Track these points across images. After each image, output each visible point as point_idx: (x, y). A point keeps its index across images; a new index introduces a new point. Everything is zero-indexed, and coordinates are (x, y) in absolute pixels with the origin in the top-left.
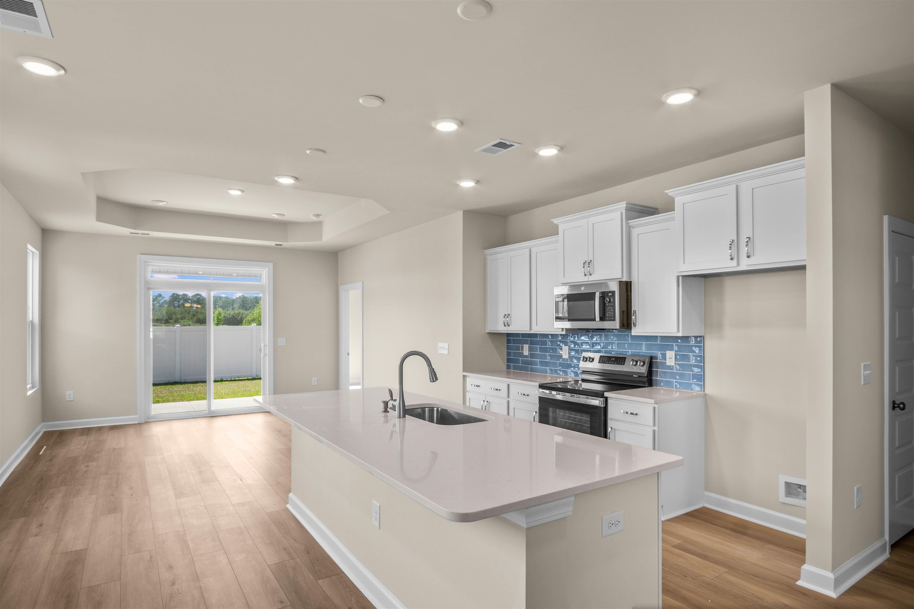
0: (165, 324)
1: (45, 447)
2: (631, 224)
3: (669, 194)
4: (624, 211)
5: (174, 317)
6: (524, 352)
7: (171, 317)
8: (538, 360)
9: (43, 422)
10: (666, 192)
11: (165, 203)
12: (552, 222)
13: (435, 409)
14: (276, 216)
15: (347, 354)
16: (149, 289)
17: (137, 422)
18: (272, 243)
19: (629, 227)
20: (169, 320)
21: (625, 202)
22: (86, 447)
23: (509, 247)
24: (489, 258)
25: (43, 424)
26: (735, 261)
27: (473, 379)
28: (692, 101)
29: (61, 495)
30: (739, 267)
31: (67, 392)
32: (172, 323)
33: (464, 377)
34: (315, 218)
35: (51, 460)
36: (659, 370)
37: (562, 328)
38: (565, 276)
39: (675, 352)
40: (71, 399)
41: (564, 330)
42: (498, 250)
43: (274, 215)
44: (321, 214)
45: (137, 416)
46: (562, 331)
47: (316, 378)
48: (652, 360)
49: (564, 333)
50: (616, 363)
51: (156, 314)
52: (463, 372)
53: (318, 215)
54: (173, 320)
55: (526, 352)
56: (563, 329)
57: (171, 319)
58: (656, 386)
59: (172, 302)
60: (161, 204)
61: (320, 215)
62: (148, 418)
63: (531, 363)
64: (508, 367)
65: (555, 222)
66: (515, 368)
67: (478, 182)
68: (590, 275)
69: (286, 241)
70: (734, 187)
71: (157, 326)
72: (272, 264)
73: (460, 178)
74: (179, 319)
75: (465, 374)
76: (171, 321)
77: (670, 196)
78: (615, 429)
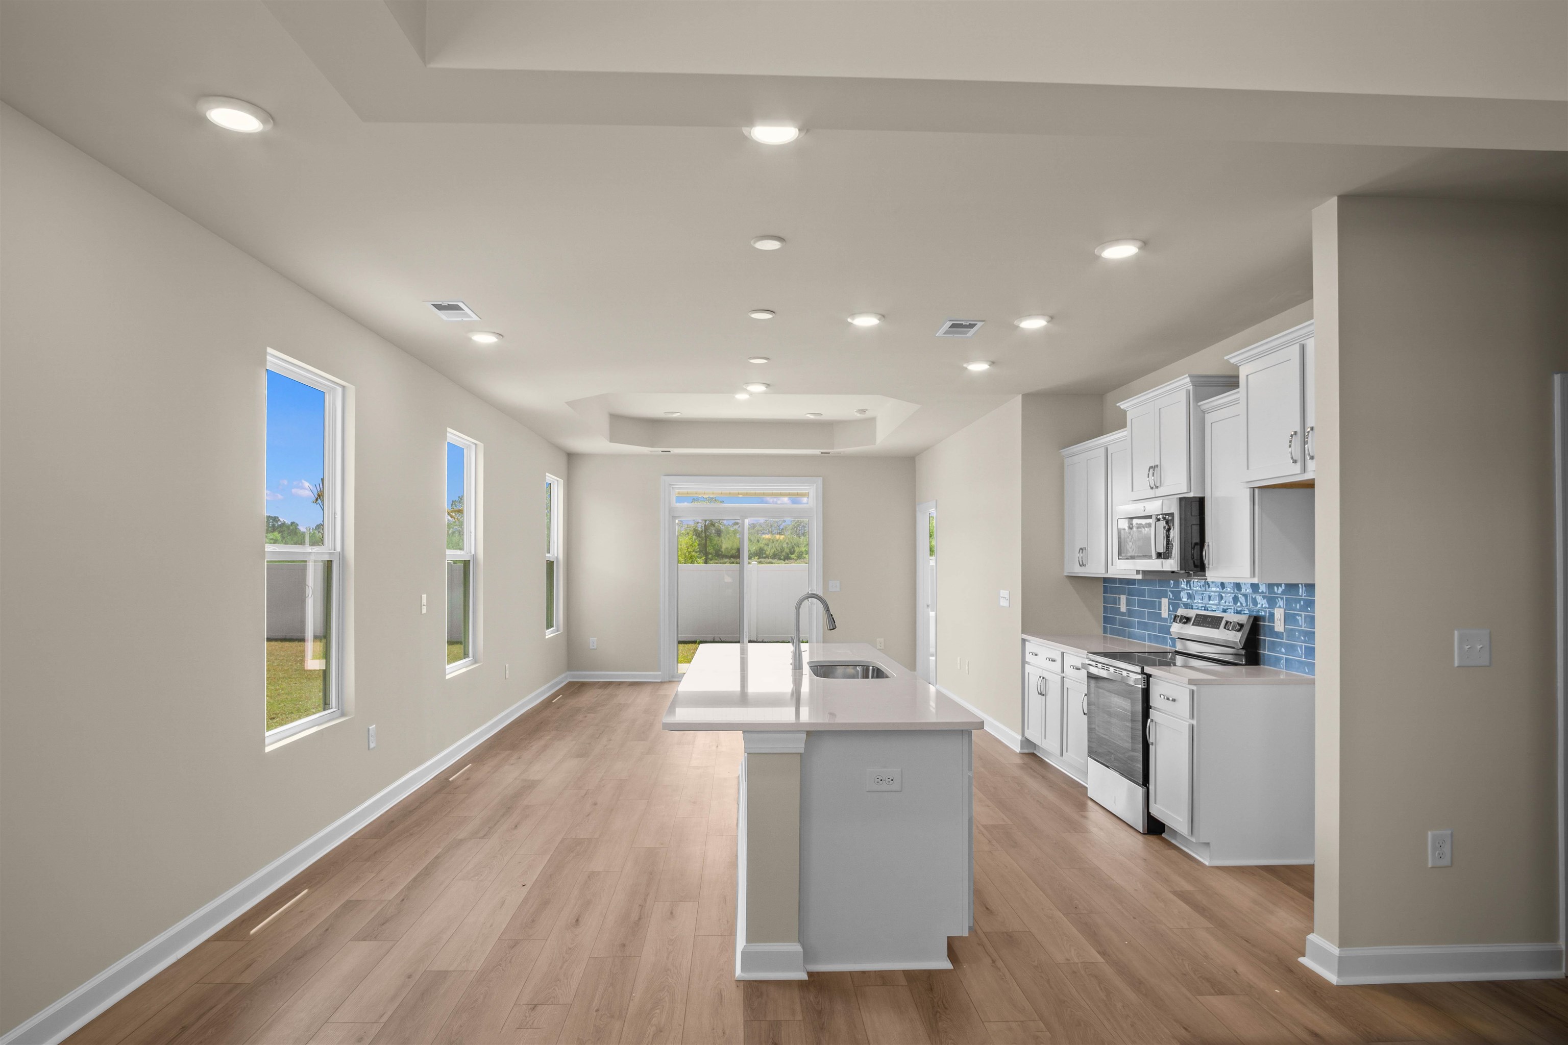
0: (784, 561)
1: (561, 696)
2: (1203, 408)
3: (1232, 361)
4: (1191, 388)
5: (797, 550)
6: (1121, 607)
7: (792, 550)
8: (1136, 620)
9: (568, 671)
10: (1226, 358)
11: (679, 414)
12: (1119, 407)
13: (871, 668)
14: (812, 417)
15: (926, 606)
16: (674, 517)
17: (660, 681)
18: (817, 452)
19: (1204, 412)
20: (790, 555)
21: (1187, 375)
22: (596, 699)
23: (1084, 445)
24: (1067, 461)
25: (568, 673)
26: (1299, 465)
27: (1034, 644)
28: (1136, 255)
29: (548, 738)
30: (1305, 474)
31: (591, 639)
32: (793, 559)
33: (1024, 641)
34: (859, 415)
35: (558, 708)
36: (1267, 639)
37: (1137, 570)
38: (1134, 490)
39: (1285, 610)
40: (595, 647)
41: (1141, 572)
42: (1075, 450)
43: (808, 415)
44: (866, 408)
45: (660, 673)
46: (1137, 574)
47: (883, 639)
48: (1258, 623)
49: (1140, 577)
50: (1211, 626)
51: (774, 545)
52: (1022, 633)
53: (863, 411)
54: (796, 554)
55: (1123, 608)
56: (1138, 572)
57: (792, 553)
58: (1264, 665)
59: (795, 527)
60: (675, 415)
61: (867, 410)
62: (673, 677)
63: (1128, 624)
64: (1105, 631)
65: (1122, 407)
66: (1114, 632)
67: (993, 363)
68: (1157, 487)
69: (833, 449)
70: (1297, 348)
71: (774, 564)
72: (822, 478)
73: (969, 360)
74: (803, 553)
75: (1025, 637)
76: (793, 556)
77: (1233, 364)
78: (1156, 722)
